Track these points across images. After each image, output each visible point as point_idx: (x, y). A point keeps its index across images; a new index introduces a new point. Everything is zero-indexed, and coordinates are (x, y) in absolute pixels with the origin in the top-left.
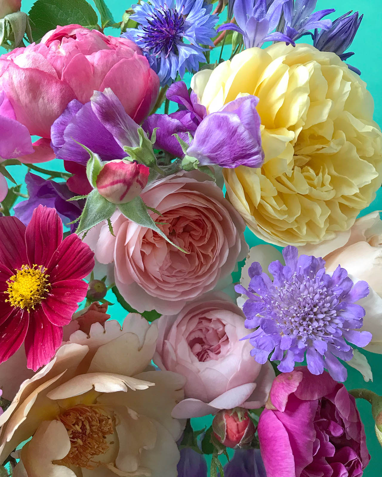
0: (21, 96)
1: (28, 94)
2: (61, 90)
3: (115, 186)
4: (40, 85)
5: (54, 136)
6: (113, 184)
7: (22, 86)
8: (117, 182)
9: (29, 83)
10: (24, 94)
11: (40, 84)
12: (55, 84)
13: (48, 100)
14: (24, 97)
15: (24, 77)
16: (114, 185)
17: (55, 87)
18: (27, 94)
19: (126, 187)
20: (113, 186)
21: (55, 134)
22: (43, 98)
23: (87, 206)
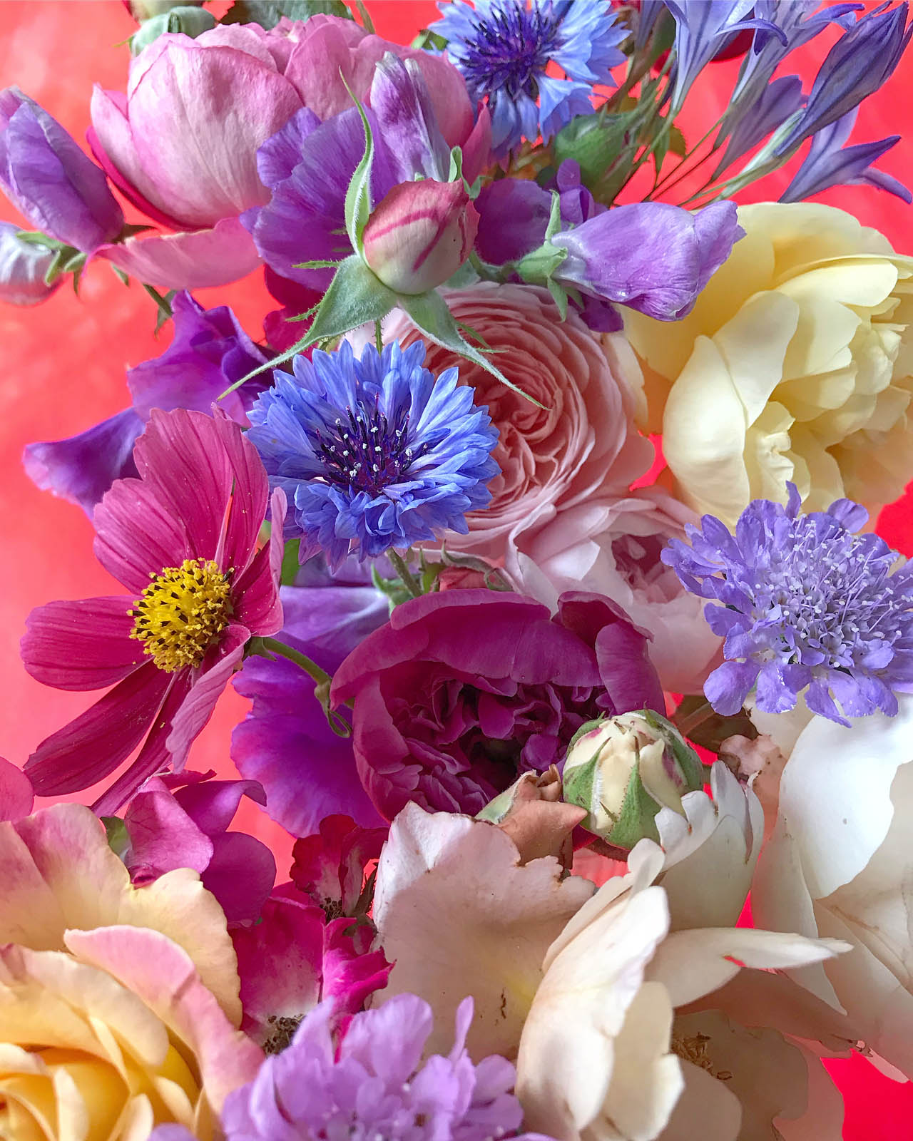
0: (189, 107)
1: (205, 102)
2: (277, 94)
3: (412, 226)
4: (232, 86)
5: (265, 168)
6: (407, 220)
7: (195, 83)
8: (417, 216)
9: (209, 77)
10: (197, 101)
11: (231, 82)
12: (265, 80)
13: (246, 116)
14: (196, 109)
15: (199, 66)
16: (409, 222)
17: (263, 89)
18: (202, 102)
19: (435, 229)
20: (406, 227)
21: (267, 166)
22: (236, 113)
23: (335, 284)
